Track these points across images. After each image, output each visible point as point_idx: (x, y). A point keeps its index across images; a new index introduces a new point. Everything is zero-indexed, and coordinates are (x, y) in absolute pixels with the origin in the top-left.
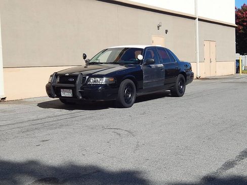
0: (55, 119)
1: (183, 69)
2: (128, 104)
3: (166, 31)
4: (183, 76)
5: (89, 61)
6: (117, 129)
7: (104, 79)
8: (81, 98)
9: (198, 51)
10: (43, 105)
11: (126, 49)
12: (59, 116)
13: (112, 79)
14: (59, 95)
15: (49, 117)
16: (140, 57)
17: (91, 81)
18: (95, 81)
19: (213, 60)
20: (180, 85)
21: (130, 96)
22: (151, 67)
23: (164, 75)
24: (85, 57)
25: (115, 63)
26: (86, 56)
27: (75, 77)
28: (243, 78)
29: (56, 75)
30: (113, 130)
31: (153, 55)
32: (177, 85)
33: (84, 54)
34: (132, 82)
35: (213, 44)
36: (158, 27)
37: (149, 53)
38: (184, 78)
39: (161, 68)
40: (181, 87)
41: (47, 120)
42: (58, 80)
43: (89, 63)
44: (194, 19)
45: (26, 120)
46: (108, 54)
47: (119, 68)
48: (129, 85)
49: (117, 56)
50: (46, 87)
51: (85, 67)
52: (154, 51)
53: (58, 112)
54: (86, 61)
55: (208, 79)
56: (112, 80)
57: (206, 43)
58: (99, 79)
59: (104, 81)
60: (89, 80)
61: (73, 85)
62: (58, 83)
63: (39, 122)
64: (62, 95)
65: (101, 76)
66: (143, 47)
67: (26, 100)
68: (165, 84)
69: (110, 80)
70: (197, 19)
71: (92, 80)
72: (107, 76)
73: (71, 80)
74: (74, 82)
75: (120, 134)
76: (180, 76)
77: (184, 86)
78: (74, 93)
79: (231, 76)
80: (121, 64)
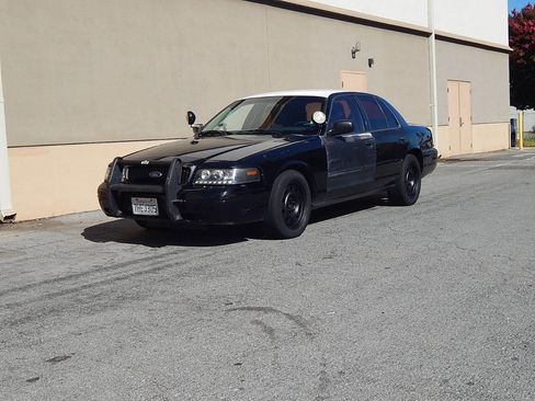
0: (112, 274)
1: (415, 143)
2: (293, 228)
3: (371, 62)
4: (415, 159)
5: (202, 128)
6: (265, 310)
7: (235, 171)
8: (178, 218)
9: (436, 103)
10: (95, 234)
11: (286, 98)
12: (123, 265)
13: (252, 172)
14: (128, 212)
15: (99, 269)
16: (319, 117)
17: (203, 177)
18: (212, 178)
19: (466, 121)
20: (410, 179)
21: (297, 210)
22: (343, 139)
23: (375, 159)
24: (191, 119)
25: (260, 132)
26: (194, 117)
27: (165, 167)
28: (530, 157)
29: (120, 164)
30: (253, 314)
31: (348, 112)
32: (403, 179)
33: (189, 113)
34: (302, 177)
35: (465, 87)
36: (353, 53)
37: (339, 108)
38: (417, 163)
39: (366, 142)
40: (412, 183)
41: (90, 280)
42: (125, 175)
43: (201, 133)
44: (427, 35)
45: (39, 279)
46: (244, 111)
47: (270, 143)
48: (294, 186)
49: (266, 115)
50: (99, 192)
51: (193, 143)
52: (349, 103)
53: (125, 254)
54: (196, 129)
55: (458, 160)
56: (254, 173)
57: (450, 85)
58: (221, 172)
59: (233, 177)
60: (197, 176)
61: (158, 188)
62: (126, 182)
63: (69, 285)
64: (135, 212)
65: (227, 165)
66: (325, 94)
67: (63, 220)
68: (376, 179)
69: (249, 173)
70: (433, 36)
71: (205, 174)
72: (240, 163)
73: (154, 175)
74: (161, 181)
75: (271, 331)
76: (409, 157)
77: (418, 181)
78: (162, 207)
79: (502, 154)
80: (276, 135)
